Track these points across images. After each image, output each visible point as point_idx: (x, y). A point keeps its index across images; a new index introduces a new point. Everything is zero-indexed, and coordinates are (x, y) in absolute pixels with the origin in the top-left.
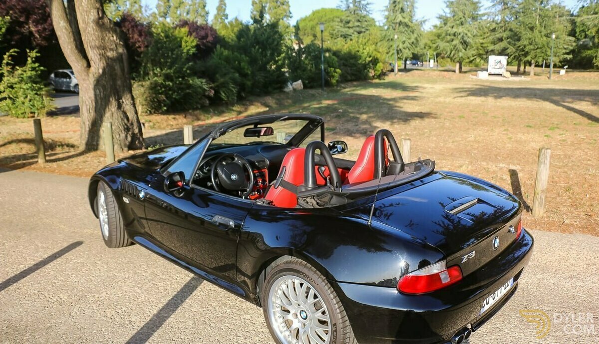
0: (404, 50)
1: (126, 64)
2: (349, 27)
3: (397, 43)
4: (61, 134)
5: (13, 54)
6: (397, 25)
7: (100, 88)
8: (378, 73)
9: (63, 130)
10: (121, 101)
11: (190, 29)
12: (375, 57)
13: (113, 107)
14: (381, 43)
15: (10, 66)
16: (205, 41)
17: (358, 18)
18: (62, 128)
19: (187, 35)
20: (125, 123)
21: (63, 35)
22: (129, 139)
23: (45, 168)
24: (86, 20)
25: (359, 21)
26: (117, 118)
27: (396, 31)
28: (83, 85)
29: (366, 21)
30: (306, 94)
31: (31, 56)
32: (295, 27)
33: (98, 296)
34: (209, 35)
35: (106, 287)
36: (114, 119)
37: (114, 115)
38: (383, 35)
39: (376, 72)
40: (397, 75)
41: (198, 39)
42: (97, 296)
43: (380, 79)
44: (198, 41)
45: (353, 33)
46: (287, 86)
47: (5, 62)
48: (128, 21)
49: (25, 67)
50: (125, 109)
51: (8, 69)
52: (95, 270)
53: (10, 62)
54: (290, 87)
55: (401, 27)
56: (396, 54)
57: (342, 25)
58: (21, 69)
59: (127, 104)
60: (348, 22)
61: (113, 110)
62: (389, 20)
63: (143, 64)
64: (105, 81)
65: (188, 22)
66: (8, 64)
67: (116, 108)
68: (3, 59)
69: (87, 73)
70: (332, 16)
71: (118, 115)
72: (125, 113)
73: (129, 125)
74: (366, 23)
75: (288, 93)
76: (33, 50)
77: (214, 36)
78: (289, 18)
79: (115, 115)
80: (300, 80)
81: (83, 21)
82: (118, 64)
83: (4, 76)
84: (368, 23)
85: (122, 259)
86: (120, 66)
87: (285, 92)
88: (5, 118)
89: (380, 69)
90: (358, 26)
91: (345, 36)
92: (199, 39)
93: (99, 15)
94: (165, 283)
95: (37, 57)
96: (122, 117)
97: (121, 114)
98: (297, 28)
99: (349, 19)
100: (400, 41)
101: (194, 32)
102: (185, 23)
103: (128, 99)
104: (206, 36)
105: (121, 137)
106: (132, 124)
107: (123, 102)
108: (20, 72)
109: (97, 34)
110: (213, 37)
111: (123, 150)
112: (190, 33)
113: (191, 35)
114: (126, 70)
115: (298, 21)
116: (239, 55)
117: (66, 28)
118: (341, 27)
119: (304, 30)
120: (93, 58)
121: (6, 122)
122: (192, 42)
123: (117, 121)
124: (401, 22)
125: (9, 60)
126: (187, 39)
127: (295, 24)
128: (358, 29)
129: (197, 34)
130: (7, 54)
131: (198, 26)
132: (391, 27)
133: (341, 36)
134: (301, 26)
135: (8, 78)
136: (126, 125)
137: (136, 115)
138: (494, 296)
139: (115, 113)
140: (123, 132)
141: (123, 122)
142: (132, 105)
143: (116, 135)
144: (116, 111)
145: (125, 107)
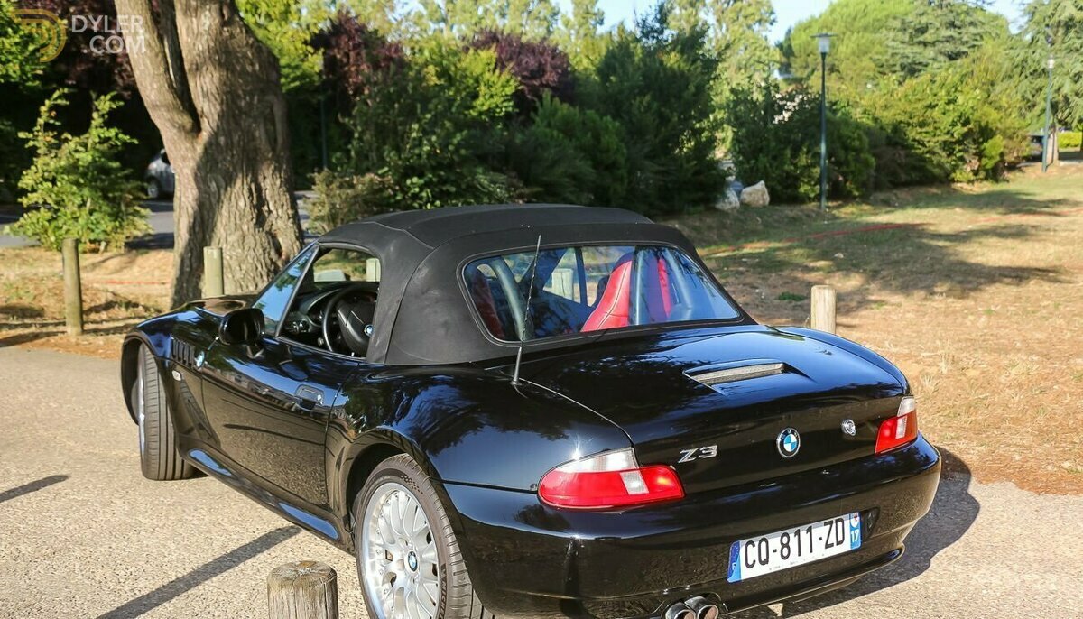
0: (1076, 98)
1: (280, 127)
2: (925, 44)
3: (1056, 82)
4: (146, 287)
5: (59, 101)
6: (1061, 31)
7: (220, 177)
8: (990, 164)
9: (155, 280)
10: (265, 208)
11: (501, 53)
12: (983, 124)
13: (246, 224)
14: (1005, 84)
15: (52, 131)
16: (536, 83)
17: (951, 17)
18: (153, 276)
19: (492, 66)
20: (271, 260)
21: (144, 61)
23: (77, 344)
24: (195, 26)
25: (952, 25)
26: (253, 246)
27: (1057, 46)
28: (181, 170)
29: (971, 23)
30: (776, 217)
31: (100, 108)
32: (780, 46)
33: (91, 550)
34: (548, 68)
35: (113, 538)
36: (246, 248)
37: (246, 241)
38: (1018, 60)
39: (985, 161)
40: (1050, 169)
41: (519, 78)
42: (89, 549)
43: (997, 181)
44: (521, 83)
45: (934, 59)
46: (725, 196)
47: (41, 121)
48: (347, 32)
49: (87, 135)
50: (274, 228)
51: (48, 139)
52: (104, 512)
53: (52, 121)
54: (732, 199)
55: (1072, 34)
56: (1049, 111)
57: (907, 38)
58: (77, 139)
59: (278, 217)
60: (923, 30)
61: (245, 228)
62: (1037, 17)
63: (356, 135)
64: (231, 162)
65: (500, 37)
66: (47, 127)
67: (252, 224)
68: (39, 115)
69: (192, 143)
70: (881, 15)
71: (255, 240)
72: (273, 237)
73: (279, 263)
74: (972, 30)
75: (724, 214)
76: (105, 95)
77: (560, 71)
78: (768, 25)
79: (250, 241)
80: (762, 182)
81: (187, 29)
82: (262, 126)
83: (38, 156)
84: (979, 30)
85: (165, 498)
86: (267, 132)
87: (717, 210)
88: (32, 251)
89: (995, 153)
90: (949, 39)
91: (912, 70)
92: (523, 77)
93: (222, 16)
94: (228, 537)
95: (111, 112)
96: (266, 245)
97: (262, 238)
98: (786, 49)
99: (924, 20)
100: (1067, 74)
101: (510, 59)
102: (492, 38)
103: (283, 206)
104: (539, 72)
107: (270, 212)
108: (72, 145)
109: (217, 58)
110: (557, 73)
112: (500, 64)
113: (504, 67)
114: (280, 140)
115: (789, 31)
116: (597, 117)
117: (149, 45)
118: (903, 42)
119: (804, 56)
120: (206, 109)
121: (31, 260)
122: (503, 86)
123: (253, 253)
124: (1071, 19)
125: (52, 118)
126: (494, 78)
127: (782, 38)
128: (949, 47)
129: (519, 64)
130: (47, 102)
131: (522, 44)
132: (1042, 37)
133: (903, 67)
134: (795, 44)
135: (47, 159)
136: (272, 262)
137: (298, 243)
138: (785, 552)
139: (250, 236)
140: (265, 278)
141: (267, 255)
142: (291, 220)
143: (249, 285)
144: (252, 230)
145: (274, 222)
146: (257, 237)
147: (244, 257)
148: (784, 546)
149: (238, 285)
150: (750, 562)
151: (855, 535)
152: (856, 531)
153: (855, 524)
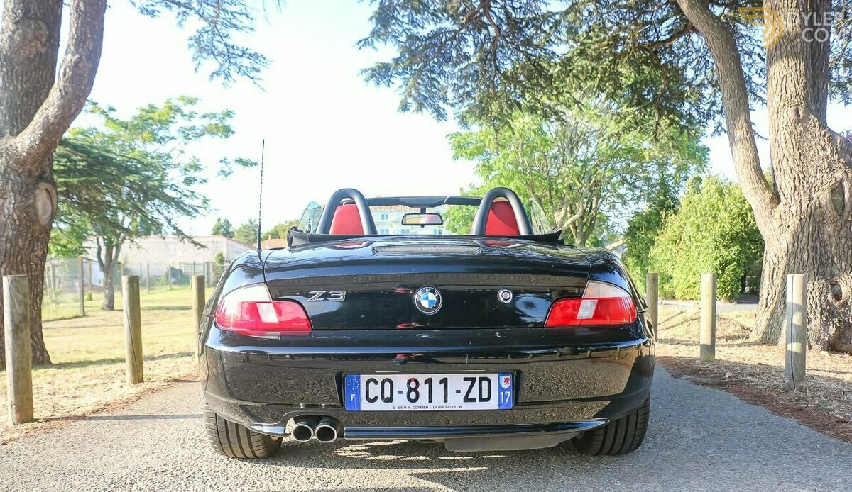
20: (827, 301)
59: (841, 268)
69: (771, 211)
72: (832, 283)
93: (798, 115)
96: (824, 289)
103: (847, 260)
105: (812, 324)
106: (846, 305)
111: (810, 347)
138: (413, 395)
141: (823, 298)
145: (837, 273)
146: (816, 283)
148: (410, 390)
150: (371, 397)
151: (505, 397)
152: (506, 393)
153: (506, 387)
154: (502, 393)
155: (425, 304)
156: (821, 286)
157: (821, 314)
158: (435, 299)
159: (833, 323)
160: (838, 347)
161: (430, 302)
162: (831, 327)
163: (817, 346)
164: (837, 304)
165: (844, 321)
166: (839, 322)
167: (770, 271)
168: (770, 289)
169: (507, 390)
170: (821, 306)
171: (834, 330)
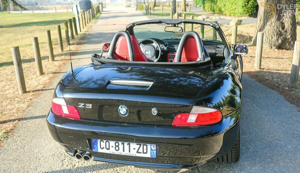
10: (282, 14)
13: (273, 19)
22: (280, 41)
26: (274, 26)
36: (272, 26)
37: (272, 24)
61: (273, 21)
72: (282, 23)
105: (273, 39)
106: (286, 31)
107: (283, 16)
111: (271, 48)
123: (273, 28)
136: (279, 31)
137: (291, 26)
138: (117, 148)
139: (274, 23)
140: (276, 36)
141: (278, 29)
142: (291, 18)
143: (270, 37)
144: (275, 21)
145: (284, 19)
146: (276, 23)
147: (271, 29)
148: (116, 146)
149: (267, 37)
150: (102, 147)
151: (153, 153)
152: (154, 151)
153: (153, 149)
154: (152, 151)
155: (122, 112)
156: (278, 24)
157: (277, 35)
158: (126, 111)
159: (281, 38)
160: (282, 47)
161: (124, 112)
162: (280, 40)
163: (274, 47)
164: (283, 32)
165: (285, 38)
166: (283, 38)
167: (260, 18)
168: (259, 25)
169: (154, 150)
170: (277, 32)
171: (281, 41)
